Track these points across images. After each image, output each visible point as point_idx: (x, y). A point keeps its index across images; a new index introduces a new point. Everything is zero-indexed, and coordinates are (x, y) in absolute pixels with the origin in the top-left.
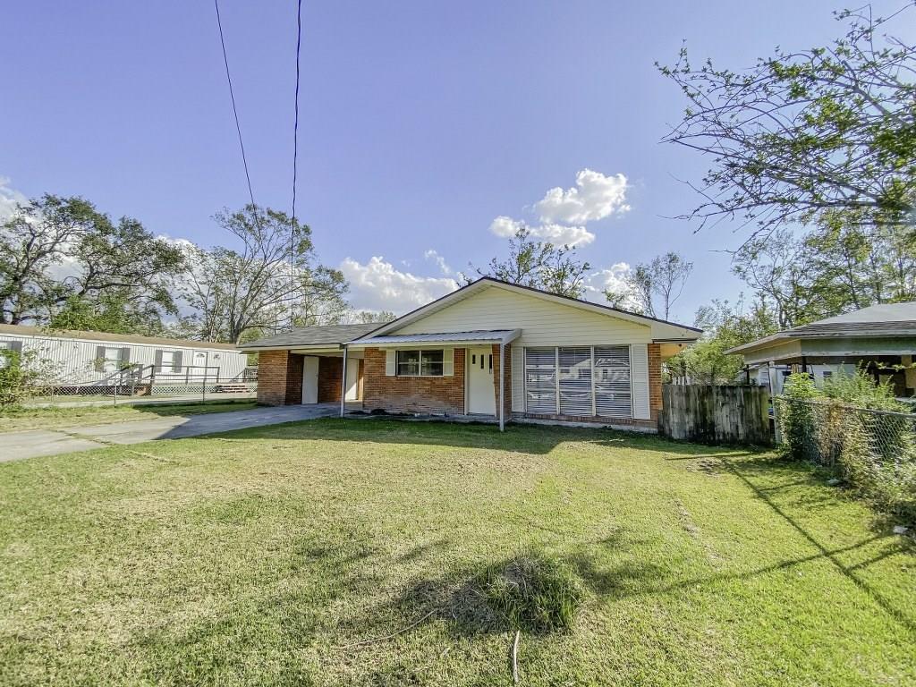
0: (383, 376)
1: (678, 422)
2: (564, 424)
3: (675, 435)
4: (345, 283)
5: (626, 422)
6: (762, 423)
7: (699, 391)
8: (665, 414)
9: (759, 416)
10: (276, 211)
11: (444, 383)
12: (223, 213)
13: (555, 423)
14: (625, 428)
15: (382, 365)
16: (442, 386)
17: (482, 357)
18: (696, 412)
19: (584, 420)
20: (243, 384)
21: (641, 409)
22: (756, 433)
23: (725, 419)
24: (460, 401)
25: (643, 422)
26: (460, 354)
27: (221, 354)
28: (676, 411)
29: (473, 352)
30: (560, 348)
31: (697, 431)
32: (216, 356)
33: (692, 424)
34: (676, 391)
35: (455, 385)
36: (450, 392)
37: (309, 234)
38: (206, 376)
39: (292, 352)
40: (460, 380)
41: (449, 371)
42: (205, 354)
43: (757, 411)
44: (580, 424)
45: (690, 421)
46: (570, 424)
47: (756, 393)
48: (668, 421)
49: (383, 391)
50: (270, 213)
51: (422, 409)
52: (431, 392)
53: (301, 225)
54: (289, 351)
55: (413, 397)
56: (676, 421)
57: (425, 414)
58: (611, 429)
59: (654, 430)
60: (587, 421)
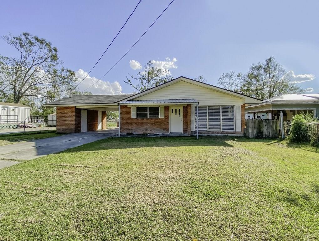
0: (130, 118)
1: (252, 132)
2: (211, 135)
3: (250, 137)
4: (77, 77)
5: (233, 133)
6: (277, 131)
7: (258, 121)
8: (247, 129)
9: (276, 129)
10: (40, 38)
11: (160, 120)
12: (8, 35)
13: (207, 135)
14: (233, 135)
15: (129, 113)
16: (159, 122)
17: (176, 110)
18: (257, 129)
19: (218, 133)
20: (31, 124)
21: (238, 128)
22: (275, 134)
23: (266, 130)
24: (167, 128)
25: (239, 133)
26: (167, 108)
27: (16, 109)
28: (251, 128)
29: (172, 108)
30: (209, 107)
31: (258, 135)
32: (13, 110)
33: (256, 133)
34: (251, 121)
35: (165, 121)
36: (163, 124)
37: (57, 52)
38: (8, 120)
39: (77, 107)
40: (167, 119)
41: (162, 116)
42: (6, 109)
43: (275, 127)
44: (216, 135)
45: (255, 132)
46: (213, 135)
47: (275, 121)
48: (248, 132)
49: (130, 125)
50: (36, 39)
51: (150, 132)
52: (154, 125)
53: (52, 47)
54: (75, 107)
55: (145, 127)
56: (251, 132)
57: (151, 134)
58: (228, 136)
59: (242, 135)
60: (219, 133)
